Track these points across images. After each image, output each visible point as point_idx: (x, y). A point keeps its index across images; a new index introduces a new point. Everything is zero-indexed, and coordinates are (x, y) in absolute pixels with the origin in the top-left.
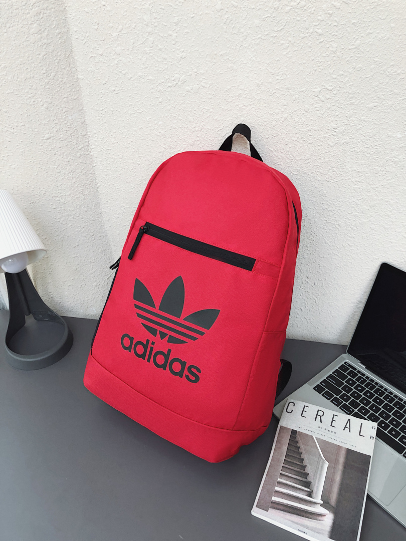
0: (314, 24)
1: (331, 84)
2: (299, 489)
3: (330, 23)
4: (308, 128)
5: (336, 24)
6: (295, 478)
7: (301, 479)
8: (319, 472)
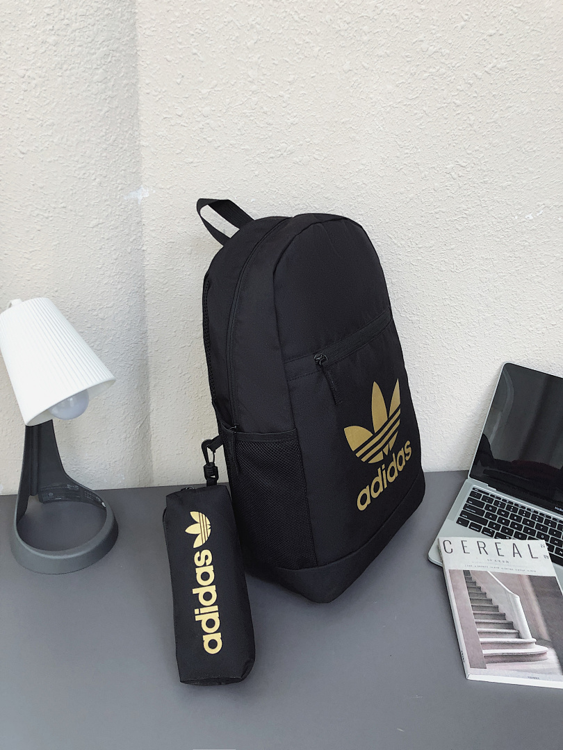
0: (453, 94)
1: (465, 160)
2: (505, 633)
3: (469, 94)
4: (436, 210)
5: (476, 95)
6: (493, 623)
7: (500, 622)
8: (514, 609)
